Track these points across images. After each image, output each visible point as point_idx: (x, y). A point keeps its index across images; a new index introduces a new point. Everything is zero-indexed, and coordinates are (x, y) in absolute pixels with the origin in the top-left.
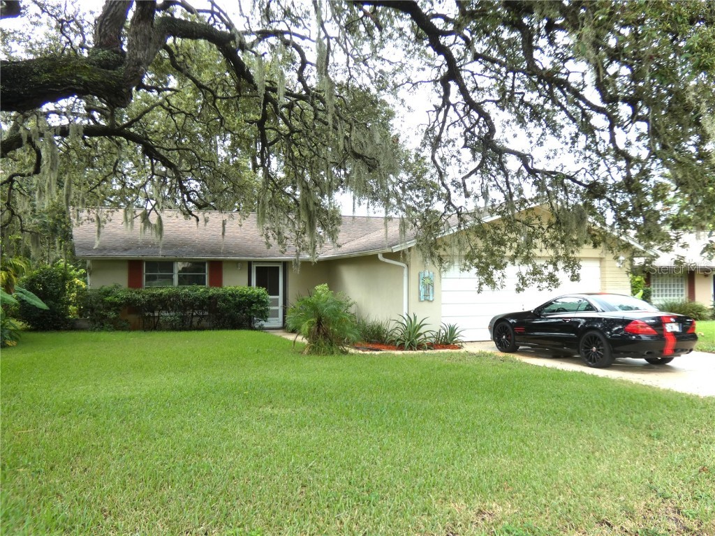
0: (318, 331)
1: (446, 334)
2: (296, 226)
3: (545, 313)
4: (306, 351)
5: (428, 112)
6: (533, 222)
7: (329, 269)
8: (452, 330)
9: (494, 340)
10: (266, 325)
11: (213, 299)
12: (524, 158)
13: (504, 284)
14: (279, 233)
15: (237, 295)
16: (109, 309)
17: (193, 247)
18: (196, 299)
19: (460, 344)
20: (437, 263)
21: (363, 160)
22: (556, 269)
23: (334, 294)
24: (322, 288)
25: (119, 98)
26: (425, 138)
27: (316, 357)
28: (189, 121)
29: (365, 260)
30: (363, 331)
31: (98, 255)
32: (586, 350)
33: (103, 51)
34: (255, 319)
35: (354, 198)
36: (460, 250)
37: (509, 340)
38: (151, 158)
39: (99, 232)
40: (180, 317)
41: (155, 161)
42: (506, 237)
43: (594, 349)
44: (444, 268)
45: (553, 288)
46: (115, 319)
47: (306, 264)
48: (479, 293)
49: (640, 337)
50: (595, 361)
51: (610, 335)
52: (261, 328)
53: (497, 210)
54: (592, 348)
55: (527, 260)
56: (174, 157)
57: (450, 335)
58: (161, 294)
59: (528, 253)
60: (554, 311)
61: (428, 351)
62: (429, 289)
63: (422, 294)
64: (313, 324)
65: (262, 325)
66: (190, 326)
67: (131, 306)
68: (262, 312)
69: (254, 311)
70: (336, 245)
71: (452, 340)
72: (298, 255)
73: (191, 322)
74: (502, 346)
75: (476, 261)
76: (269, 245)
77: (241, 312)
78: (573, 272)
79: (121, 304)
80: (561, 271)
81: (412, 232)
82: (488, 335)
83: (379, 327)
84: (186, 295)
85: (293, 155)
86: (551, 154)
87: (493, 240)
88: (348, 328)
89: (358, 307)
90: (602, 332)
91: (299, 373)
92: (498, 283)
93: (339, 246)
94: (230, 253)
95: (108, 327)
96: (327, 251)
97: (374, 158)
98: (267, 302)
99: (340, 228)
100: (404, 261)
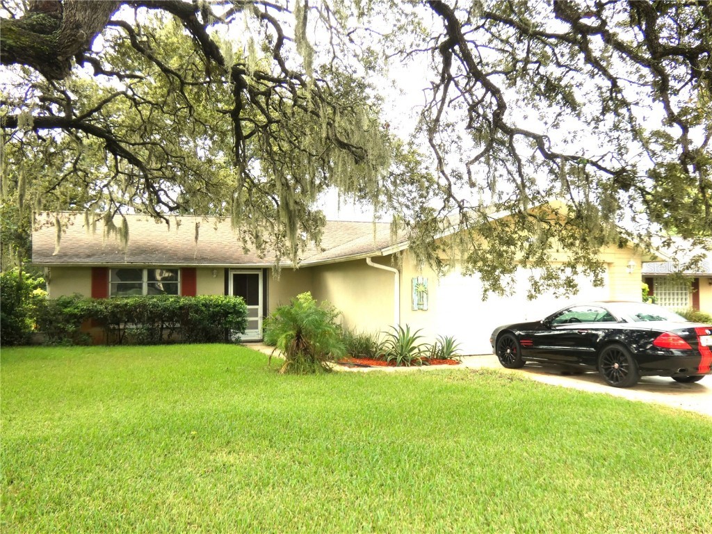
0: (298, 345)
1: (443, 348)
2: (276, 228)
3: (556, 324)
4: (283, 370)
5: (424, 90)
6: (549, 217)
7: (313, 276)
8: (449, 343)
9: (497, 354)
10: (243, 338)
11: (184, 310)
12: (539, 141)
13: (514, 290)
14: (257, 237)
15: (211, 305)
16: (68, 321)
17: (165, 253)
18: (165, 309)
19: (458, 358)
20: (435, 267)
21: (349, 149)
22: (575, 273)
23: (318, 304)
24: (305, 298)
25: (54, 68)
26: (420, 122)
27: (295, 376)
28: (155, 113)
29: (351, 266)
30: (350, 345)
31: (57, 262)
32: (607, 367)
33: (38, 14)
34: (232, 331)
35: (339, 196)
36: (463, 252)
37: (515, 355)
38: (115, 154)
39: (59, 237)
40: (148, 329)
41: (119, 157)
42: (515, 236)
43: (616, 365)
44: (443, 272)
45: (571, 295)
46: (75, 332)
47: (287, 270)
48: (483, 300)
49: (671, 352)
50: (617, 380)
51: (636, 349)
52: (238, 342)
53: (506, 204)
54: (614, 364)
55: (541, 262)
56: (142, 155)
57: (447, 349)
58: (126, 305)
59: (542, 253)
60: (566, 322)
61: (424, 368)
62: (423, 297)
63: (416, 302)
64: (292, 338)
65: (239, 337)
66: (160, 340)
67: (92, 318)
68: (238, 323)
69: (230, 322)
70: (319, 249)
71: (449, 355)
72: (278, 260)
73: (161, 335)
74: (507, 362)
75: (480, 264)
76: (246, 250)
77: (216, 323)
78: (596, 276)
79: (82, 316)
80: (581, 275)
81: (405, 232)
82: (490, 349)
83: (368, 340)
84: (154, 306)
85: (271, 149)
86: (569, 138)
87: (501, 238)
88: (332, 341)
89: (344, 317)
90: (626, 346)
91: (271, 399)
92: (507, 289)
93: (323, 250)
94: (204, 259)
95: (68, 342)
96: (310, 255)
97: (361, 148)
98: (244, 312)
99: (323, 229)
100: (396, 266)
